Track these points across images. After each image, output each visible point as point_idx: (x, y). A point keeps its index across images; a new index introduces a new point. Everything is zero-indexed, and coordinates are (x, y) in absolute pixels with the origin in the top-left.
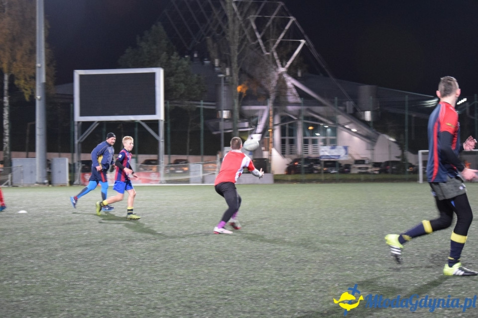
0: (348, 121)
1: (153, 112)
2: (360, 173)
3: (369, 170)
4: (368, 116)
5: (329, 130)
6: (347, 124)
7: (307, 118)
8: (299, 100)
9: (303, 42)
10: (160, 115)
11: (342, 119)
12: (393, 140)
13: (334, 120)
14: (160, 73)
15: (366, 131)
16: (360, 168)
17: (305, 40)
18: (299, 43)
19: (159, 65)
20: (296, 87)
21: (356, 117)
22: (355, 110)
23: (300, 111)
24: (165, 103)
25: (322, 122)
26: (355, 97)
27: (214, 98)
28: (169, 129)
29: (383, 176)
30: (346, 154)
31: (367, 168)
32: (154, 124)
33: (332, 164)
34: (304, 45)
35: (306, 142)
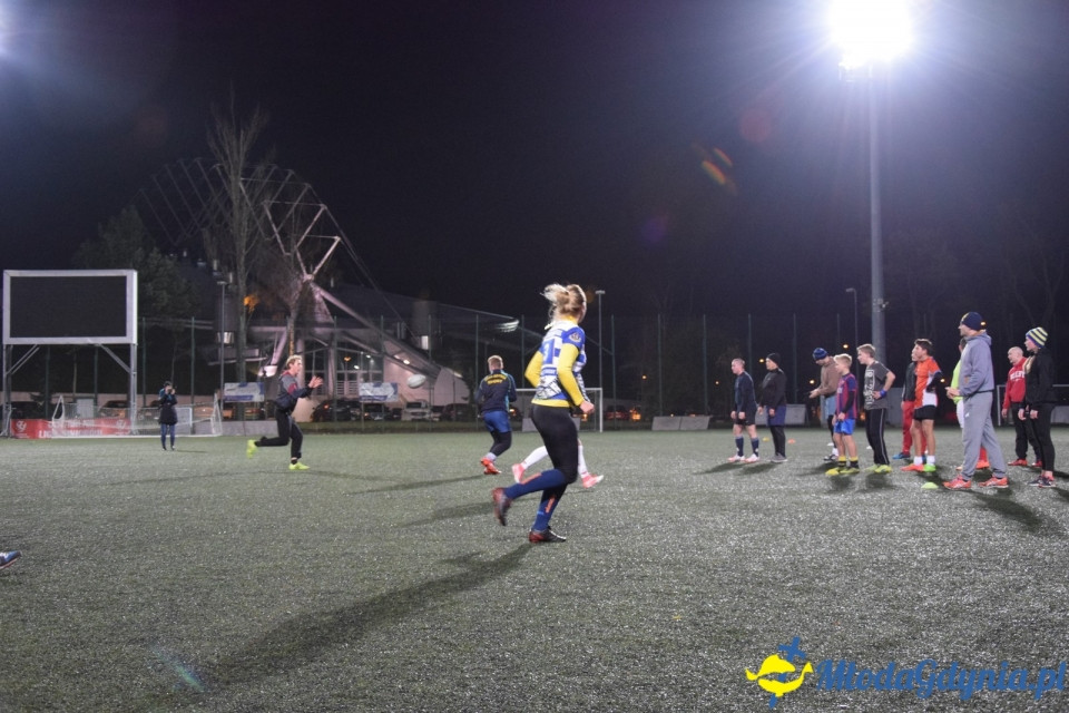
0: (398, 349)
1: (123, 332)
2: (413, 420)
3: (427, 416)
4: (425, 342)
5: (372, 361)
6: (398, 353)
7: (342, 344)
8: (331, 320)
9: (337, 239)
10: (132, 337)
11: (389, 346)
12: (459, 376)
13: (378, 347)
14: (133, 278)
15: (422, 362)
16: (413, 414)
17: (339, 236)
18: (333, 241)
19: (131, 265)
20: (327, 302)
21: (410, 343)
22: (408, 334)
23: (332, 335)
24: (139, 320)
25: (362, 349)
26: (408, 316)
27: (211, 314)
28: (144, 357)
29: (445, 424)
30: (395, 393)
31: (424, 414)
32: (123, 350)
33: (375, 407)
34: (339, 243)
35: (340, 377)
